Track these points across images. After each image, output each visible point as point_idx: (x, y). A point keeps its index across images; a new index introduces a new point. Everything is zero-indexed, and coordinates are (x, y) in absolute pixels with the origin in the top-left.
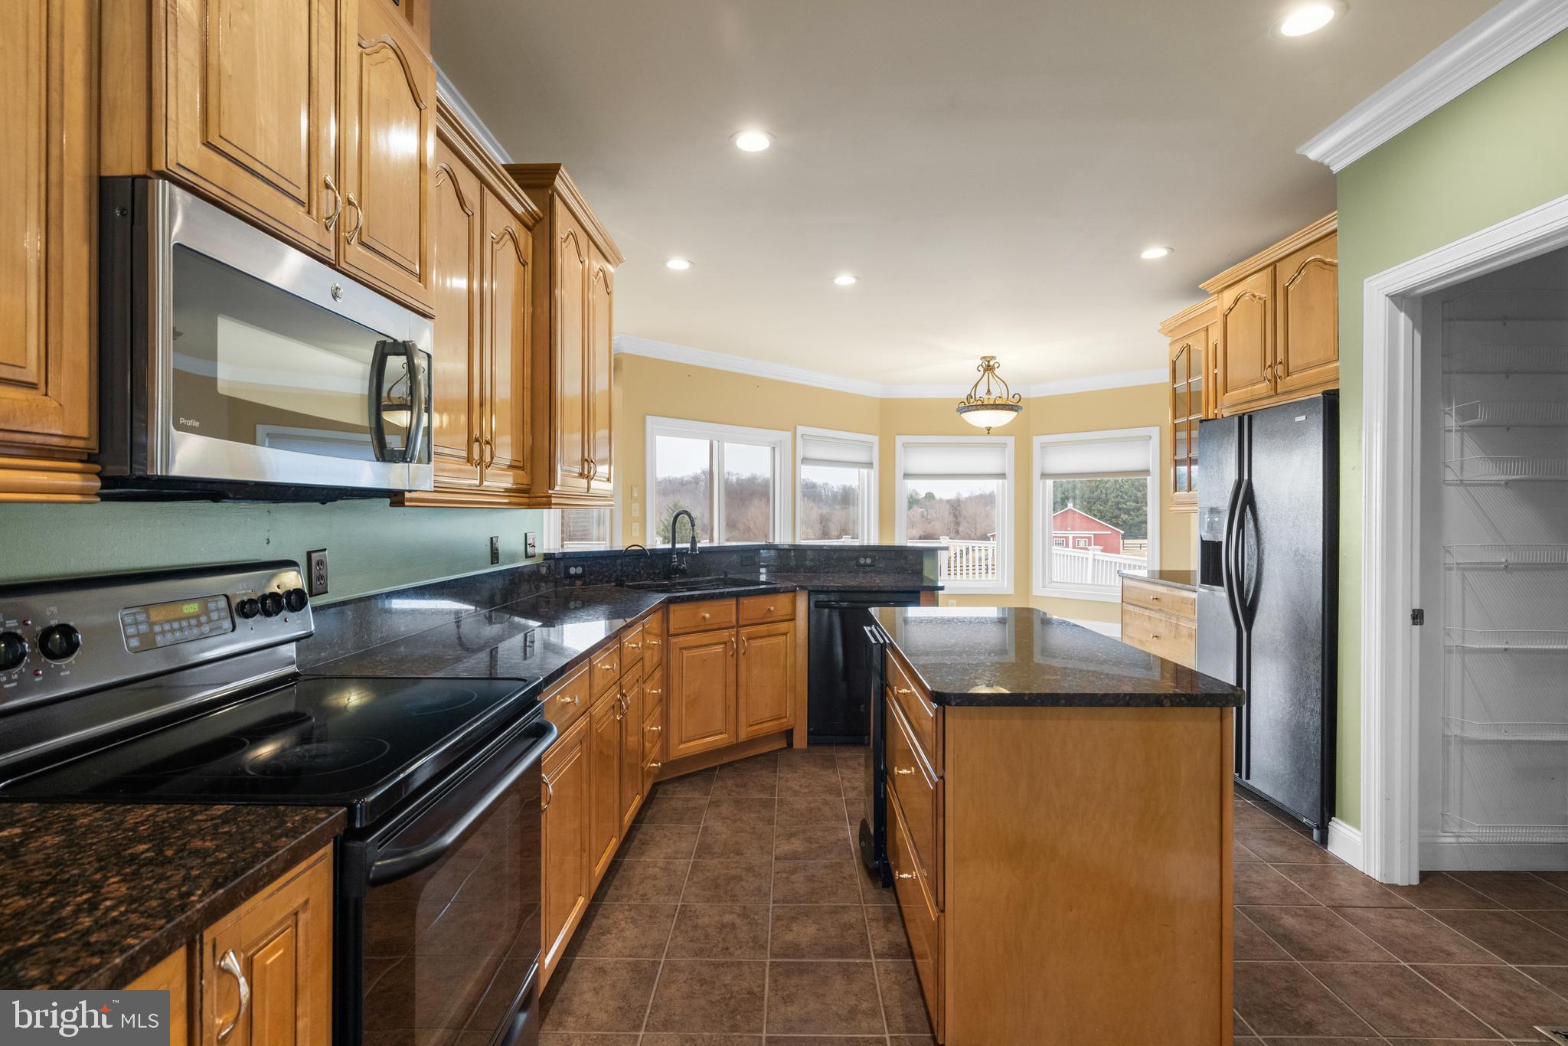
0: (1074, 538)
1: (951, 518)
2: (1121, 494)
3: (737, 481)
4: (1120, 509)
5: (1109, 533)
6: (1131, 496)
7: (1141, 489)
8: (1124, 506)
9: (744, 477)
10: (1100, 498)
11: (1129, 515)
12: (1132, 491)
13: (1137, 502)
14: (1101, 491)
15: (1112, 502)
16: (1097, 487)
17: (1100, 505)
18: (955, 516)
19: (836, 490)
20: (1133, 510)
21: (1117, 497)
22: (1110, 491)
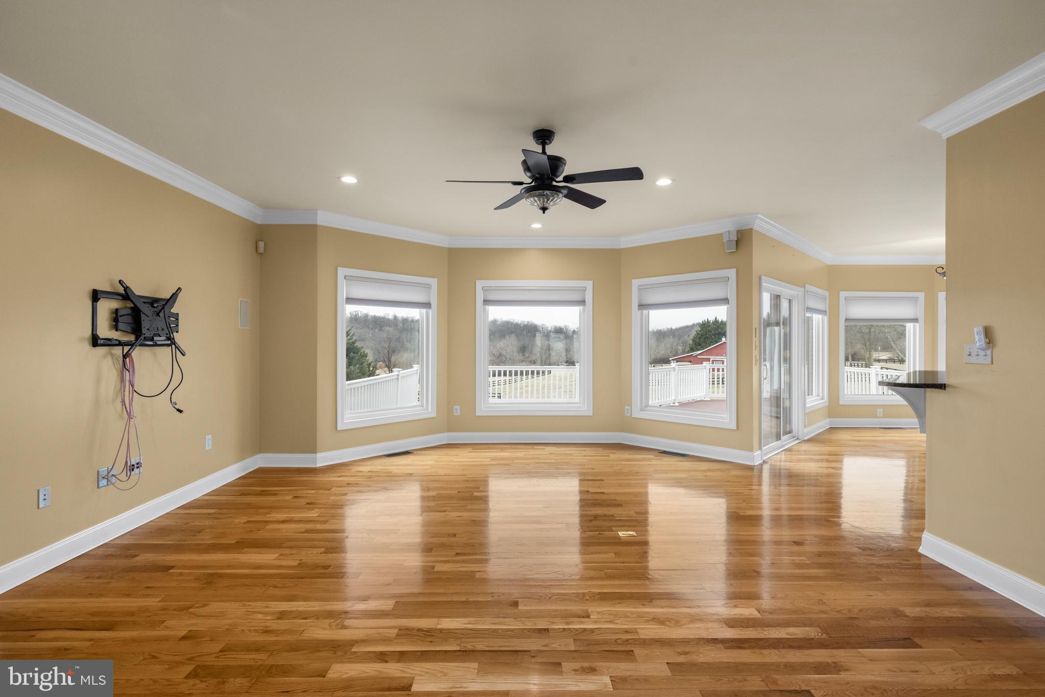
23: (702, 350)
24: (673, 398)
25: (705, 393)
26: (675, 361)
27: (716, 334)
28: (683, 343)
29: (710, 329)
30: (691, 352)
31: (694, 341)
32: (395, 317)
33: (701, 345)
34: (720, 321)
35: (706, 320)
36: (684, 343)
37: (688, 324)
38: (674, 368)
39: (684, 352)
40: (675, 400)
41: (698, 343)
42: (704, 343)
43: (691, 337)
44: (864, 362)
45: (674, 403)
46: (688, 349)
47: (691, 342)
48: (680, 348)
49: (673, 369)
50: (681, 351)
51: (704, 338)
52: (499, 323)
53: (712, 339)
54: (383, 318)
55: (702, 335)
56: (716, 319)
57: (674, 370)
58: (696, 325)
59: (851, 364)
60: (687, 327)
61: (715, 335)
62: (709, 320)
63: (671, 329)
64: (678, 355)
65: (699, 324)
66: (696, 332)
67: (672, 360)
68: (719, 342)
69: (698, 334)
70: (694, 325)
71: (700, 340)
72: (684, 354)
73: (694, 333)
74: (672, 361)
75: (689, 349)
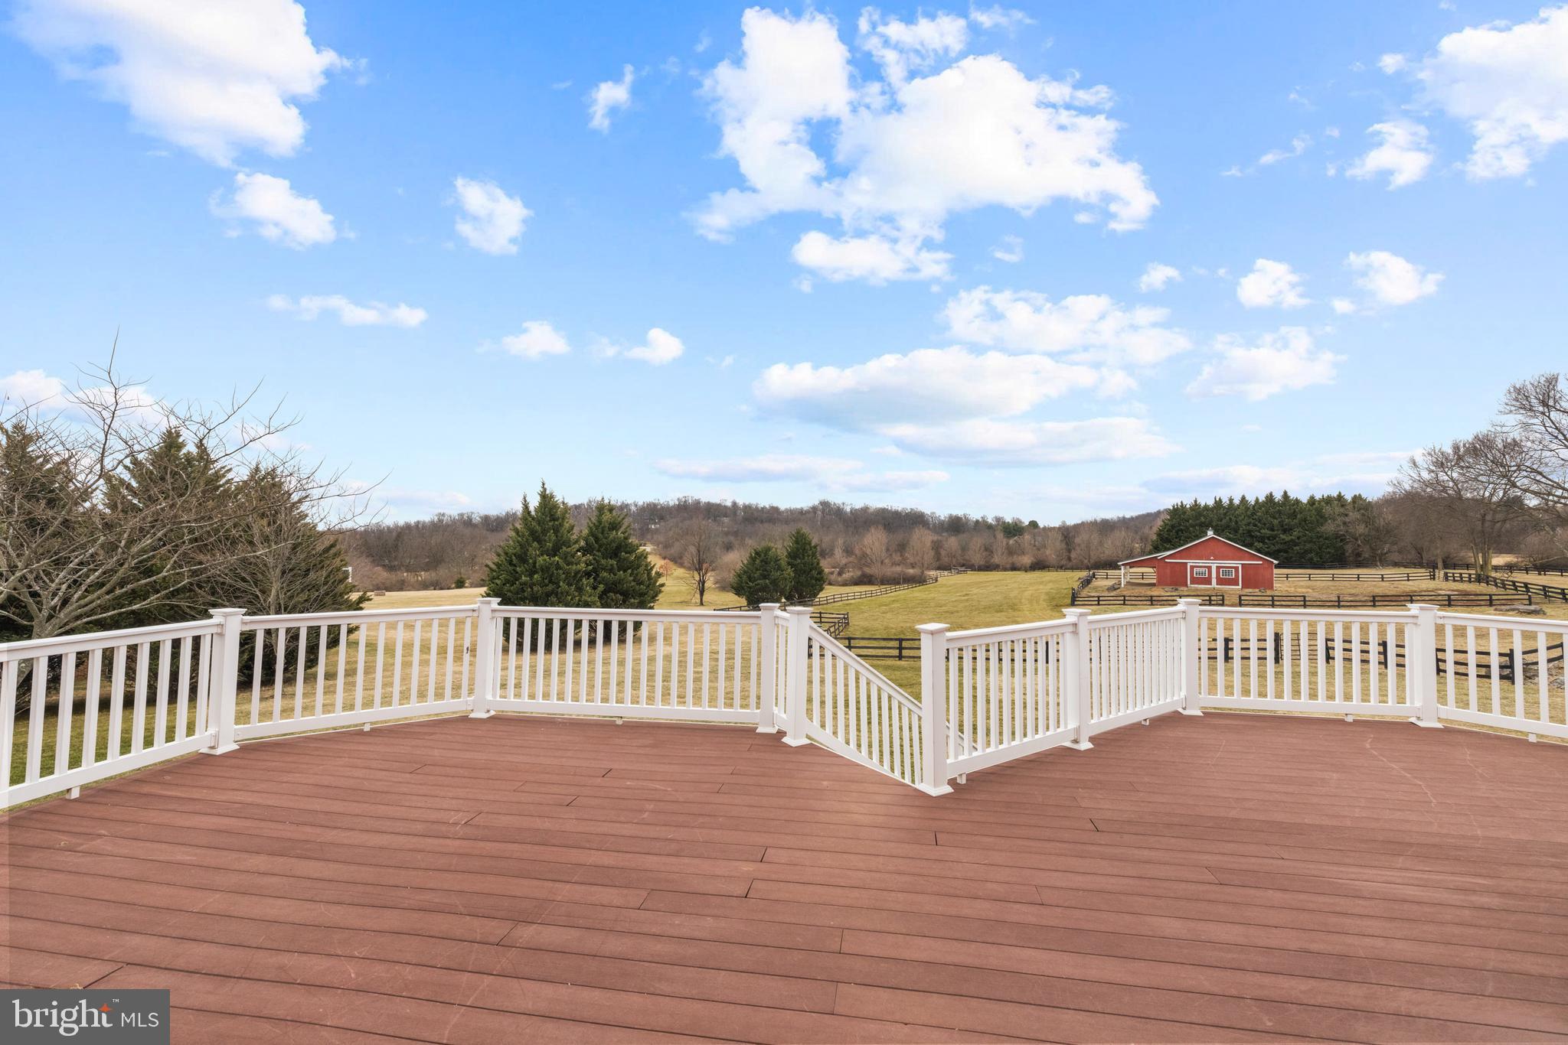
0: (1218, 568)
1: (1064, 546)
2: (1253, 521)
3: (851, 511)
4: (1252, 537)
5: (1261, 562)
6: (1265, 524)
7: (1277, 516)
8: (1258, 534)
9: (857, 508)
10: (1229, 526)
11: (1264, 543)
12: (1266, 519)
13: (1273, 530)
14: (1230, 519)
15: (1243, 530)
16: (1225, 514)
17: (1230, 533)
18: (1067, 544)
19: (942, 518)
20: (1268, 538)
21: (1249, 524)
22: (1240, 518)
23: (1173, 549)
24: (1072, 725)
25: (1183, 694)
26: (1128, 567)
27: (1196, 525)
28: (1141, 539)
29: (1186, 517)
30: (1156, 553)
31: (1159, 535)
32: (734, 504)
33: (1171, 542)
34: (1203, 504)
35: (1180, 504)
36: (1144, 539)
37: (1149, 511)
38: (1075, 625)
39: (1143, 553)
40: (1078, 730)
41: (1167, 538)
42: (1176, 538)
43: (1155, 529)
44: (1474, 572)
45: (1076, 741)
46: (1149, 547)
47: (1155, 537)
48: (1137, 545)
49: (1071, 629)
50: (1139, 550)
51: (1177, 532)
52: (871, 510)
53: (1190, 533)
54: (719, 505)
55: (1173, 527)
56: (1196, 501)
57: (1075, 633)
58: (1163, 512)
59: (1446, 574)
60: (1149, 515)
61: (1193, 526)
62: (1185, 503)
63: (1124, 517)
64: (1133, 558)
65: (1167, 511)
66: (1163, 521)
67: (1123, 565)
68: (1201, 537)
69: (1166, 525)
70: (1159, 512)
71: (1169, 535)
72: (1143, 556)
73: (1159, 523)
74: (1122, 567)
75: (1151, 547)
